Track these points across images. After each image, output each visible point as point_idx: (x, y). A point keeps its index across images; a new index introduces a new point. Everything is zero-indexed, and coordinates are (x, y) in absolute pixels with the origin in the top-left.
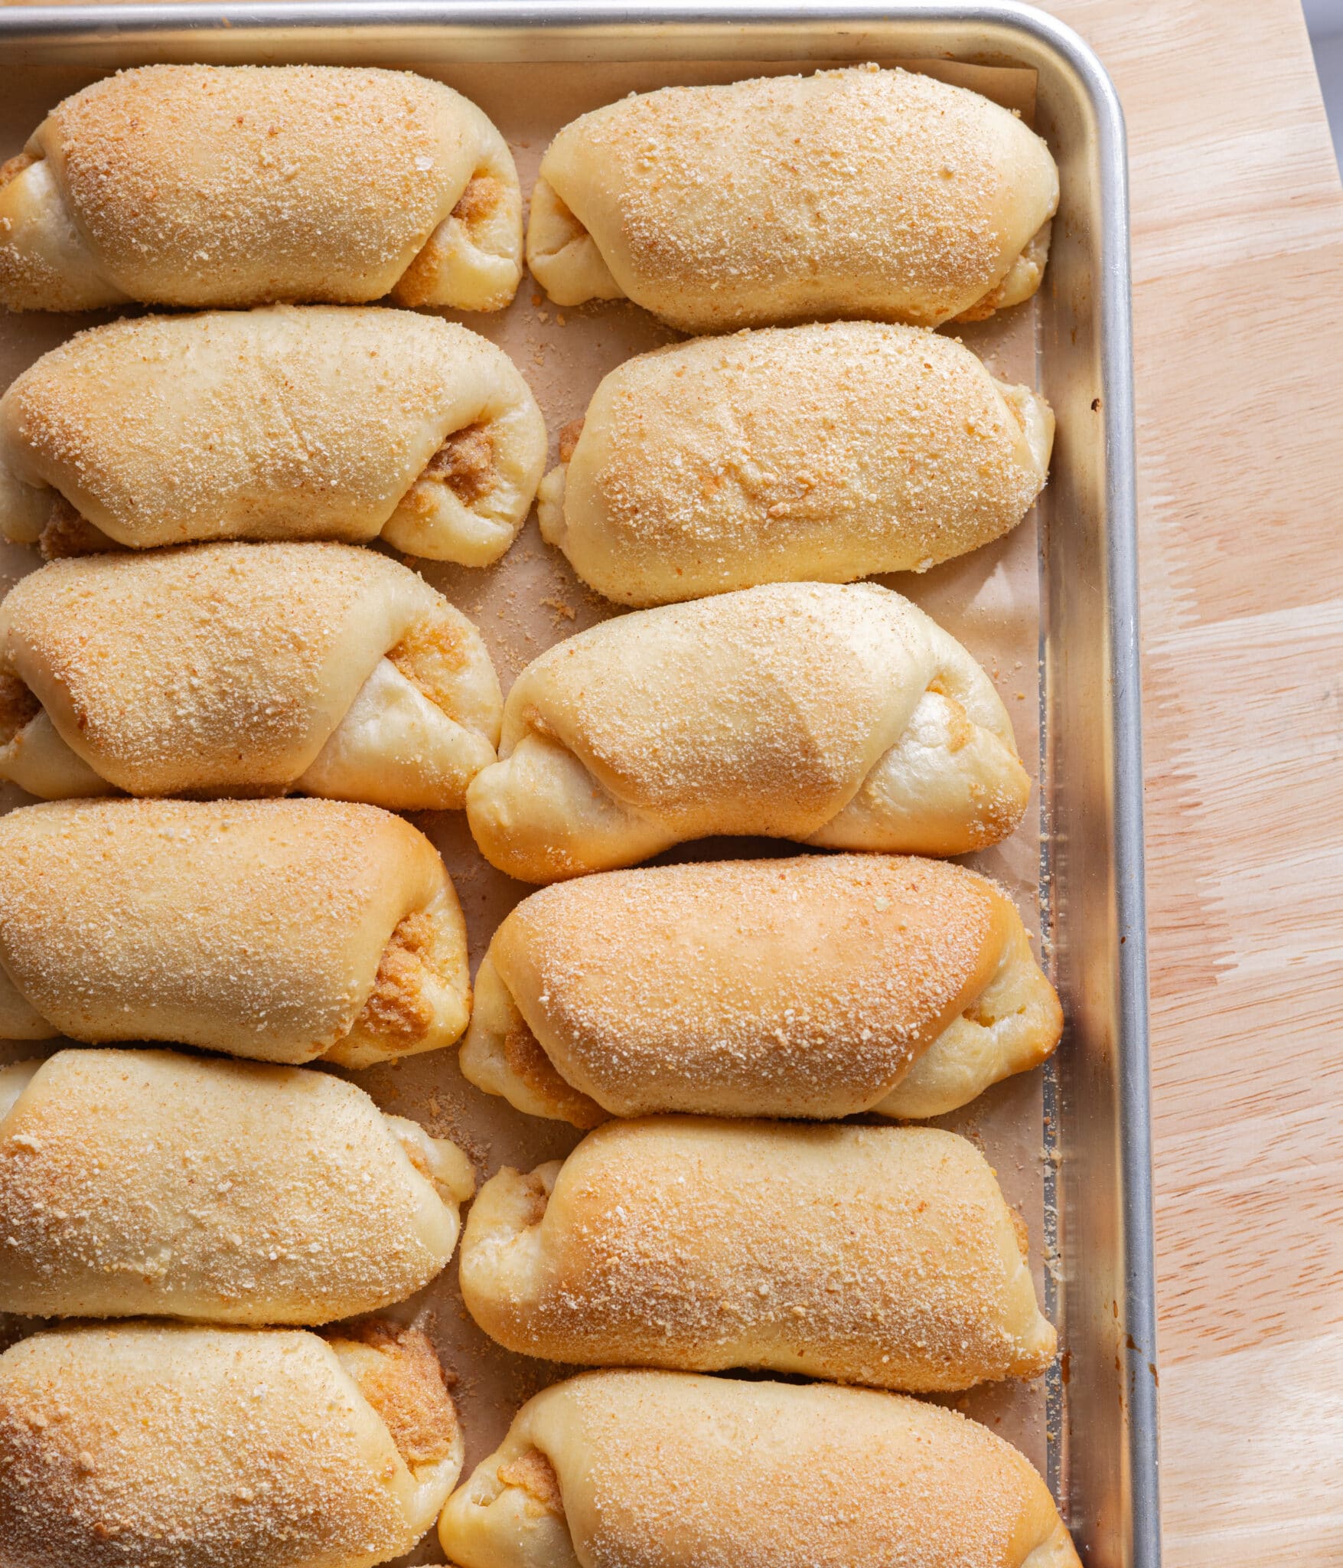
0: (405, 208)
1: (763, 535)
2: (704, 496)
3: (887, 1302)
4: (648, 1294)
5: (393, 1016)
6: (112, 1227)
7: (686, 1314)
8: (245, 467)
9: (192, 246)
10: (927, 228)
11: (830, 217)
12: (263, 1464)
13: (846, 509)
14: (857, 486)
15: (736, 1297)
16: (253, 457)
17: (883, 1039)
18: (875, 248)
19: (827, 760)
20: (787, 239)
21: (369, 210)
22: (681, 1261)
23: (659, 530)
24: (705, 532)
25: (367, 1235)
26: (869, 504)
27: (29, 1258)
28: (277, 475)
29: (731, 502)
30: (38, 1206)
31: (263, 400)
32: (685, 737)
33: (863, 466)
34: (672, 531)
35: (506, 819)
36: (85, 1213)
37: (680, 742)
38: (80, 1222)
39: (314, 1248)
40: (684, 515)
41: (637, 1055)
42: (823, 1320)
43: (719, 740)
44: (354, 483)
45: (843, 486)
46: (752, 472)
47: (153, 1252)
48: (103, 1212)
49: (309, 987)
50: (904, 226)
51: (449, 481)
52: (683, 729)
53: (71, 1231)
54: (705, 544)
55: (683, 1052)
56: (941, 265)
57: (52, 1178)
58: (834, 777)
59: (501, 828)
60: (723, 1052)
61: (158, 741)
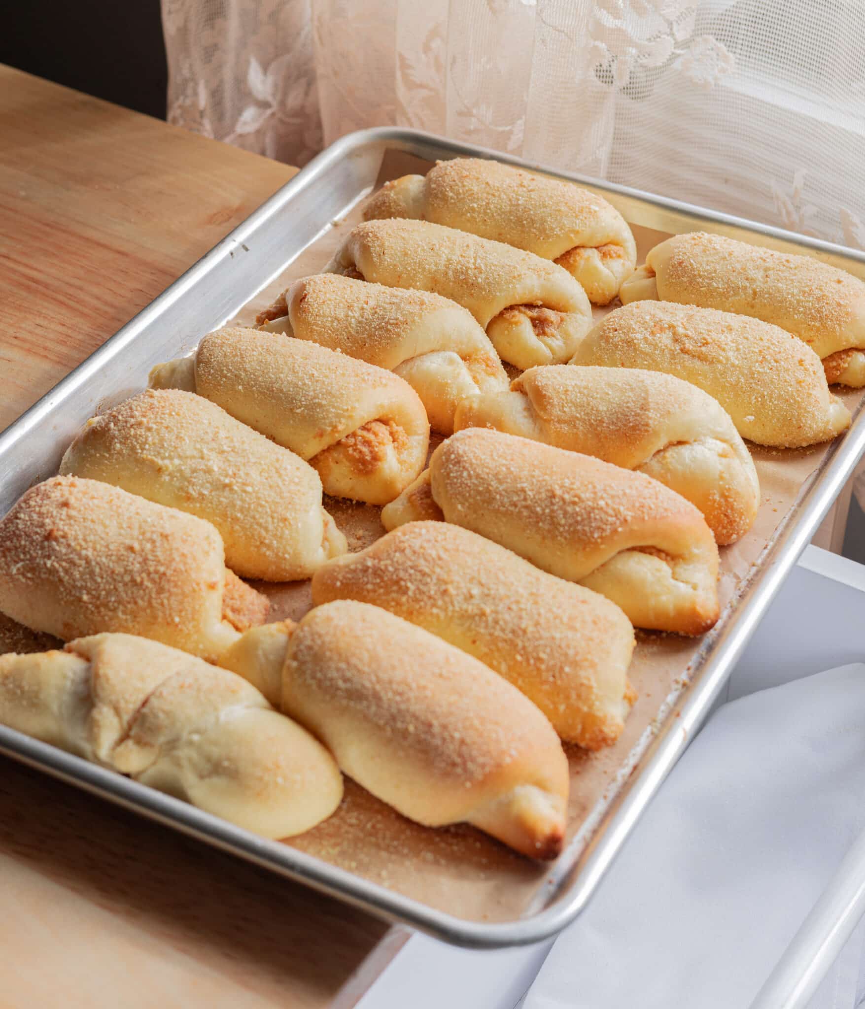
0: (576, 217)
1: (673, 357)
2: (652, 333)
4: (412, 568)
5: (365, 450)
6: (162, 440)
7: (426, 584)
8: (443, 262)
9: (472, 201)
10: (818, 293)
11: (772, 277)
12: (155, 537)
13: (720, 362)
14: (731, 354)
15: (458, 588)
16: (449, 260)
17: (611, 512)
18: (788, 294)
19: (651, 414)
20: (747, 279)
21: (559, 211)
22: (440, 558)
23: (622, 341)
24: (643, 346)
26: (733, 365)
27: (114, 437)
28: (456, 272)
29: (666, 339)
30: (136, 413)
31: (468, 246)
32: (586, 391)
33: (738, 349)
34: (630, 343)
35: (475, 406)
36: (154, 426)
37: (580, 393)
38: (149, 429)
39: (249, 490)
40: (639, 336)
41: (478, 476)
42: (496, 622)
43: (601, 398)
44: (489, 284)
45: (724, 350)
46: (681, 330)
47: (171, 458)
48: (163, 430)
50: (807, 289)
52: (586, 388)
53: (142, 431)
54: (642, 352)
55: (500, 482)
56: (818, 311)
57: (152, 407)
58: (651, 422)
59: (471, 408)
60: (523, 490)
61: (332, 322)
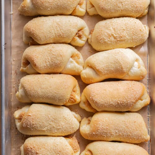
0: (73, 4)
1: (116, 43)
2: (109, 38)
3: (131, 133)
4: (103, 132)
5: (72, 100)
6: (40, 125)
7: (107, 135)
8: (54, 35)
9: (48, 8)
10: (135, 6)
11: (124, 5)
13: (126, 40)
14: (127, 37)
16: (55, 33)
18: (129, 8)
20: (119, 7)
21: (69, 4)
22: (107, 128)
23: (103, 42)
24: (109, 42)
25: (70, 125)
26: (129, 39)
27: (30, 128)
28: (58, 36)
29: (112, 39)
30: (31, 122)
31: (56, 27)
32: (107, 67)
33: (128, 34)
34: (105, 42)
35: (85, 76)
36: (37, 123)
38: (36, 124)
39: (64, 127)
40: (107, 40)
41: (102, 104)
42: (123, 135)
43: (111, 67)
44: (67, 36)
45: (125, 37)
46: (115, 35)
47: (45, 128)
48: (39, 123)
49: (63, 96)
50: (133, 6)
51: (78, 36)
53: (35, 125)
54: (109, 44)
55: (107, 104)
56: (137, 11)
57: (33, 119)
58: (125, 71)
60: (112, 104)
